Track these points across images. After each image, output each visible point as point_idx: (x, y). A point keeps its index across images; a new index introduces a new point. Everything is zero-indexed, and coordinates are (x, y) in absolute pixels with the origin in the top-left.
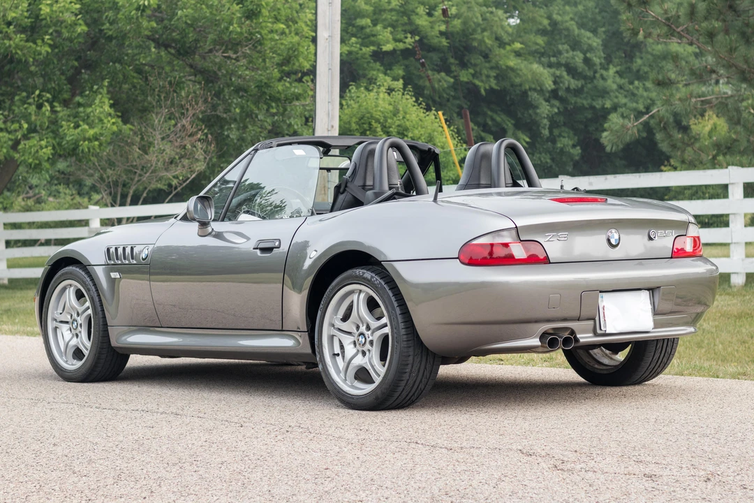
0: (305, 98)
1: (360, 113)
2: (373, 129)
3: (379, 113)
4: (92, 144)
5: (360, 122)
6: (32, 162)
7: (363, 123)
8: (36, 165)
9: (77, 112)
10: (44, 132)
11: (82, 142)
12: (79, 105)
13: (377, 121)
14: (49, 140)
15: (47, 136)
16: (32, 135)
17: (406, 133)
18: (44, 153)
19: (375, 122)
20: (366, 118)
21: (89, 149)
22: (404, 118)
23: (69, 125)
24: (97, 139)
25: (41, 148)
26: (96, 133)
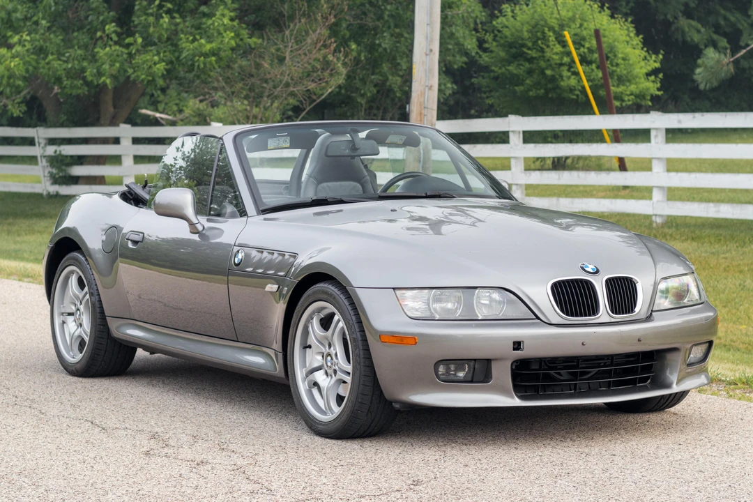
0: (458, 7)
1: (534, 21)
2: (546, 38)
3: (554, 21)
4: (208, 60)
5: (534, 30)
6: (145, 78)
7: (537, 32)
8: (149, 81)
9: (201, 23)
10: (162, 45)
11: (197, 58)
12: (205, 15)
13: (551, 29)
14: (167, 54)
15: (164, 49)
16: (150, 48)
17: (583, 43)
18: (158, 69)
19: (549, 31)
20: (539, 26)
21: (205, 64)
22: (581, 25)
23: (188, 38)
24: (214, 55)
25: (155, 64)
26: (213, 47)
